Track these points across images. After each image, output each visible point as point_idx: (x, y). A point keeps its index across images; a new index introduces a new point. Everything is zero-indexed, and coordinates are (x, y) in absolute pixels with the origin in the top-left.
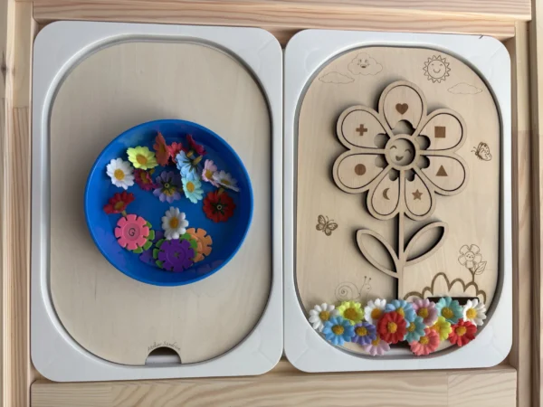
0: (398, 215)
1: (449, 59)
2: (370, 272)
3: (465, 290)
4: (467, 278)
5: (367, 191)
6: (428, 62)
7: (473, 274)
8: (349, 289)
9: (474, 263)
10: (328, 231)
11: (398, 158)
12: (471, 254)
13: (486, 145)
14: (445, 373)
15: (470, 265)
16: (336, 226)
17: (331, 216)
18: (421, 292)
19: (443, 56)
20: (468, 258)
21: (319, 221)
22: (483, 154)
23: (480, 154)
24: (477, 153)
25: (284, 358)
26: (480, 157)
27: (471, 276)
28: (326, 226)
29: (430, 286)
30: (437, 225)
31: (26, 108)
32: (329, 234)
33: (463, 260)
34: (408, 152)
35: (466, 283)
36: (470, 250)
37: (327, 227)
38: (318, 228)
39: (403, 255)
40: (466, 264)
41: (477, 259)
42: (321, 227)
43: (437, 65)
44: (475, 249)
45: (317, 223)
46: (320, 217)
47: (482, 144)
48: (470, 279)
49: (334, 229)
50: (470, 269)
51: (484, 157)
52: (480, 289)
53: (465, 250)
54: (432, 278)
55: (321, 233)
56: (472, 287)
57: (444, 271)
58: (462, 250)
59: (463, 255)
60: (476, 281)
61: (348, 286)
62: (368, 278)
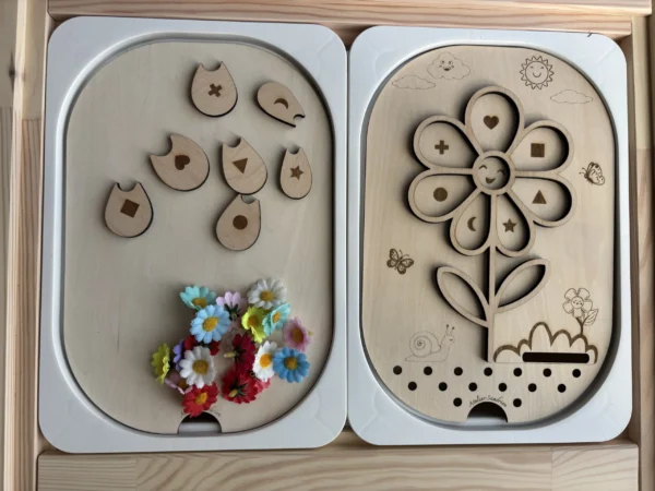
0: (488, 250)
1: (552, 61)
2: (454, 321)
4: (575, 330)
5: (450, 221)
6: (527, 64)
7: (582, 324)
8: (427, 342)
9: (583, 311)
10: (401, 268)
11: (489, 181)
12: (578, 299)
13: (597, 166)
14: (548, 448)
15: (578, 313)
16: (412, 263)
17: (405, 250)
18: (516, 346)
19: (545, 57)
20: (575, 305)
21: (391, 255)
22: (593, 177)
23: (590, 176)
24: (587, 176)
25: (348, 428)
26: (591, 180)
27: (579, 327)
28: (399, 263)
29: (527, 338)
30: (536, 262)
31: (38, 120)
32: (403, 272)
33: (569, 307)
34: (501, 173)
35: (572, 336)
36: (577, 295)
37: (401, 263)
38: (389, 264)
39: (495, 299)
40: (573, 312)
41: (587, 306)
42: (393, 263)
43: (537, 68)
44: (583, 294)
45: (389, 258)
46: (392, 251)
47: (593, 164)
48: (578, 332)
49: (409, 266)
50: (577, 319)
51: (595, 180)
52: (590, 343)
53: (571, 295)
54: (530, 329)
55: (393, 271)
57: (545, 320)
58: (568, 295)
59: (569, 300)
60: (585, 333)
61: (426, 337)
62: (450, 328)
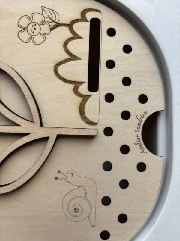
2: (51, 171)
3: (80, 37)
4: (64, 33)
7: (58, 25)
9: (44, 23)
12: (30, 28)
15: (45, 28)
18: (80, 99)
20: (36, 32)
27: (60, 28)
29: (72, 86)
33: (38, 39)
35: (70, 35)
36: (25, 29)
39: (25, 127)
40: (44, 35)
41: (38, 19)
44: (24, 22)
48: (66, 29)
50: (51, 29)
52: (79, 17)
53: (25, 36)
54: (62, 83)
56: (76, 27)
57: (52, 65)
58: (25, 40)
59: (31, 38)
60: (68, 22)
61: (69, 203)
62: (59, 176)
